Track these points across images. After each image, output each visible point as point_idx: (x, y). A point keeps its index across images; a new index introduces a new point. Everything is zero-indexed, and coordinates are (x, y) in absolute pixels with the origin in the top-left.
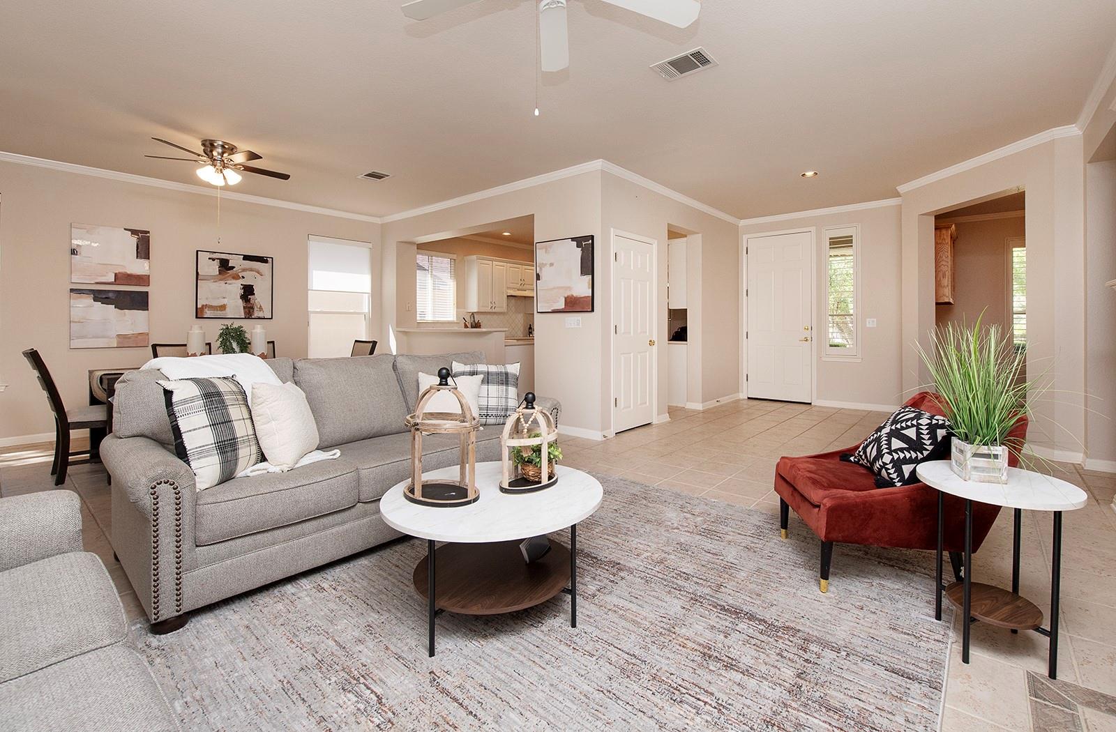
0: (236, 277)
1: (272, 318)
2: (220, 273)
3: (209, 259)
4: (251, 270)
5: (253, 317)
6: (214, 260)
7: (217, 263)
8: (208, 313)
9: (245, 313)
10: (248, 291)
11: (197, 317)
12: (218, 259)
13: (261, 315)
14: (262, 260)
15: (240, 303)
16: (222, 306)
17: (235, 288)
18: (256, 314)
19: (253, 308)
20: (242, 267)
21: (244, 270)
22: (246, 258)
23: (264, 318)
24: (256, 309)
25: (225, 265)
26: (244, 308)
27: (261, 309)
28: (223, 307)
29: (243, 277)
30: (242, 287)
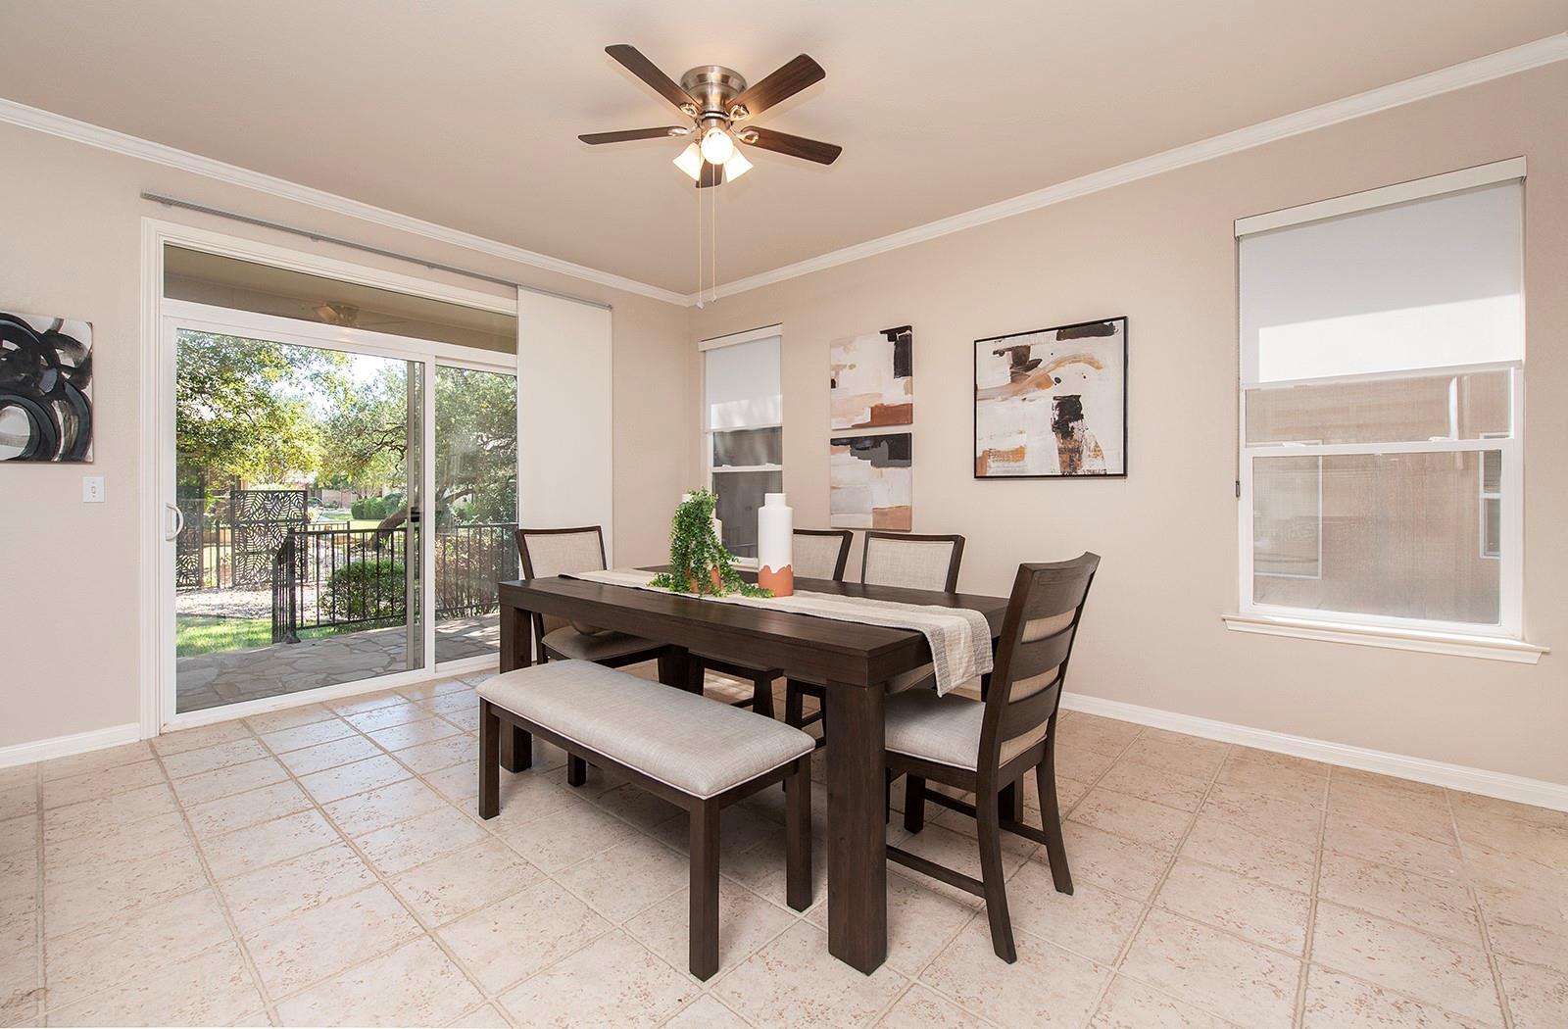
0: (1044, 383)
1: (1125, 475)
2: (1013, 381)
3: (995, 353)
4: (1075, 359)
5: (1080, 473)
6: (1001, 353)
7: (1008, 357)
8: (994, 467)
9: (1062, 463)
10: (1069, 410)
11: (975, 477)
12: (1009, 349)
13: (1097, 466)
14: (1098, 328)
15: (1053, 441)
16: (1017, 450)
17: (1042, 407)
18: (1087, 465)
19: (1078, 451)
20: (1057, 356)
21: (1059, 363)
22: (1066, 332)
23: (1105, 475)
24: (1085, 453)
25: (1022, 362)
26: (1061, 451)
27: (1097, 451)
28: (1019, 454)
29: (1058, 380)
30: (1056, 402)
